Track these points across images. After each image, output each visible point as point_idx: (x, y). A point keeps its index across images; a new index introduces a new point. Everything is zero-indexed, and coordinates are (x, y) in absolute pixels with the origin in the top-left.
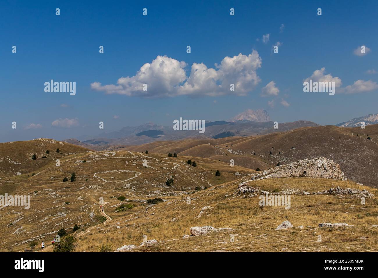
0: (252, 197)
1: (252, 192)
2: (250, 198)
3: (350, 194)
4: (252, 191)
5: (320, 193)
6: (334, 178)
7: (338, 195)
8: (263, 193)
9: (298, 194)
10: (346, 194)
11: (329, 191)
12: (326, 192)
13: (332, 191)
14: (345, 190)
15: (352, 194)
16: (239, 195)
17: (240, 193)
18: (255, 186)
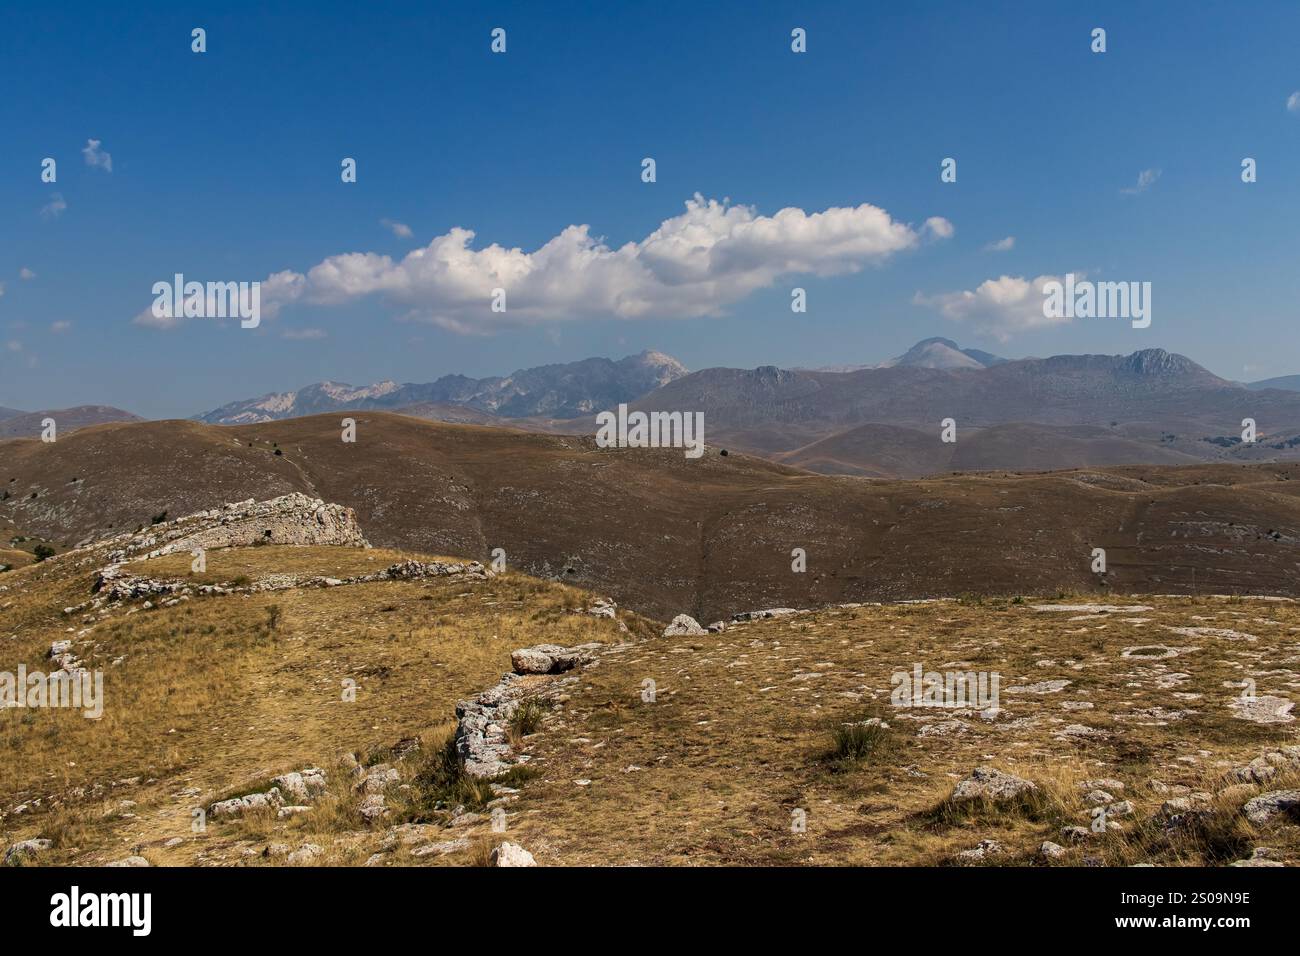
0: (174, 605)
1: (166, 591)
2: (169, 607)
3: (444, 575)
4: (164, 588)
5: (367, 578)
6: (345, 543)
7: (417, 578)
8: (204, 590)
9: (307, 586)
10: (433, 576)
11: (389, 571)
12: (384, 574)
13: (400, 572)
14: (432, 567)
15: (450, 575)
16: (119, 605)
17: (117, 598)
18: (166, 577)
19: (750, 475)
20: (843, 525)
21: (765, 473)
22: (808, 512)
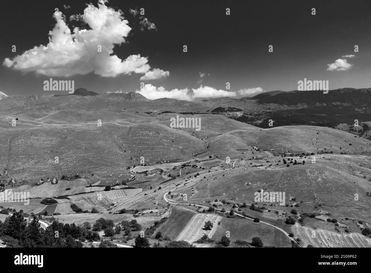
19: (26, 125)
20: (54, 138)
21: (30, 124)
22: (44, 135)
